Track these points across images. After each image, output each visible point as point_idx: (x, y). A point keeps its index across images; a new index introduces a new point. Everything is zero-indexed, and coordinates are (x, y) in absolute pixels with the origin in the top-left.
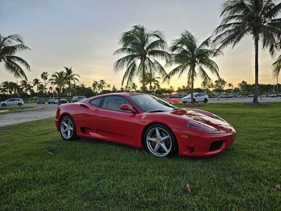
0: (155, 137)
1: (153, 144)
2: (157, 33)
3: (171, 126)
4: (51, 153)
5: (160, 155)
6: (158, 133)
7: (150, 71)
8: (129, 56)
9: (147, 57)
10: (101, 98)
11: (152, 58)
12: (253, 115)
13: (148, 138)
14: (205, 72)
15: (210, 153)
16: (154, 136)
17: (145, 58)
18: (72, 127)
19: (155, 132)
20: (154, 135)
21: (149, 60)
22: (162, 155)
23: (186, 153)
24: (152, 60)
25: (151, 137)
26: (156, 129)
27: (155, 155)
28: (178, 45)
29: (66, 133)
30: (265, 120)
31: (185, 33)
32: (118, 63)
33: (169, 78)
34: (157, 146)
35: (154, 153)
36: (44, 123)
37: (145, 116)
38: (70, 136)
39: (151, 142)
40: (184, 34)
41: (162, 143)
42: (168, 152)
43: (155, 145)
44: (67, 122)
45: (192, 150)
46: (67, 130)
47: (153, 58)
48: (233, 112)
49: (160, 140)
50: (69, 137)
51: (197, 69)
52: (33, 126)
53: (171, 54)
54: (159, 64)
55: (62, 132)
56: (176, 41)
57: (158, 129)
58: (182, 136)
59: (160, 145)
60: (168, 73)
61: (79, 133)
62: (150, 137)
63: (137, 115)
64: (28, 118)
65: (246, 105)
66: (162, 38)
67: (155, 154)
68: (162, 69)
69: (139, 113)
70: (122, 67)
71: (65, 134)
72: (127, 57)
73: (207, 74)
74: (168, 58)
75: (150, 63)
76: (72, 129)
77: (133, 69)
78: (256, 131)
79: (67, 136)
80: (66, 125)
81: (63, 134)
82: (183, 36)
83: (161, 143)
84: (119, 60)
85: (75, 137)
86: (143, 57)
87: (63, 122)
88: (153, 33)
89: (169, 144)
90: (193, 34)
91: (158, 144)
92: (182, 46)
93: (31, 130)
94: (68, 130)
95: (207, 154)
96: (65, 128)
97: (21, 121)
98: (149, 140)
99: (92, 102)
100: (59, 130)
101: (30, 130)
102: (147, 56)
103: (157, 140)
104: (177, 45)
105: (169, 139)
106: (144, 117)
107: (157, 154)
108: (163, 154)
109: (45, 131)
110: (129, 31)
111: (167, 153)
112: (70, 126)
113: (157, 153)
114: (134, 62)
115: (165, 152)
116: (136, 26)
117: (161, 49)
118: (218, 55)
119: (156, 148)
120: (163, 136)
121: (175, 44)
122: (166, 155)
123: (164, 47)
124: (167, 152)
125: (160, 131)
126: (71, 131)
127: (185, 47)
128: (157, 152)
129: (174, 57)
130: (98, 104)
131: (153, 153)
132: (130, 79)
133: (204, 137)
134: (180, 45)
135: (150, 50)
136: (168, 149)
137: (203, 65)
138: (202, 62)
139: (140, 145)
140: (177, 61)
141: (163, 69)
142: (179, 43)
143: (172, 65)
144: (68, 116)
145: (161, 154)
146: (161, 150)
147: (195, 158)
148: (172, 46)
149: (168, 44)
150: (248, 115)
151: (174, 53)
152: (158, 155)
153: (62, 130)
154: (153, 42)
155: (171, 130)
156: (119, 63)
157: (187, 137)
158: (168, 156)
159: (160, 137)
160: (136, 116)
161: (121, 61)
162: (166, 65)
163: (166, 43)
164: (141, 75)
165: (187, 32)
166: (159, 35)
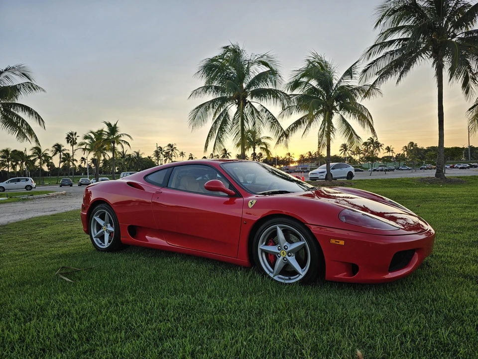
0: (275, 244)
1: (272, 258)
2: (264, 59)
3: (308, 221)
4: (67, 279)
5: (286, 280)
6: (281, 235)
7: (253, 126)
8: (216, 99)
9: (249, 101)
10: (166, 170)
11: (256, 103)
12: (442, 198)
13: (261, 246)
14: (349, 125)
15: (391, 275)
16: (273, 241)
17: (245, 103)
18: (111, 226)
19: (274, 234)
20: (272, 239)
21: (252, 106)
22: (290, 279)
23: (340, 276)
24: (256, 106)
25: (266, 244)
26: (276, 228)
27: (276, 281)
28: (302, 80)
29: (102, 237)
30: (466, 207)
31: (312, 58)
32: (197, 112)
33: (287, 136)
34: (279, 263)
35: (274, 276)
36: (64, 219)
37: (255, 201)
38: (109, 244)
39: (267, 254)
41: (289, 256)
42: (303, 273)
43: (276, 259)
44: (102, 217)
45: (354, 269)
46: (102, 232)
47: (259, 101)
48: (405, 195)
49: (286, 249)
50: (106, 244)
51: (336, 120)
52: (44, 225)
53: (290, 95)
54: (270, 112)
55: (93, 236)
56: (298, 72)
57: (280, 227)
58: (333, 241)
59: (285, 260)
60: (285, 129)
61: (126, 237)
62: (264, 243)
63: (238, 200)
64: (38, 211)
65: (424, 181)
66: (273, 67)
67: (276, 278)
68: (274, 122)
69: (242, 197)
70: (203, 121)
71: (98, 239)
72: (213, 102)
73: (353, 129)
74: (285, 102)
75: (252, 111)
76: (112, 229)
77: (225, 122)
78: (459, 228)
79: (103, 244)
80: (101, 222)
81: (95, 239)
82: (310, 63)
83: (287, 257)
85: (117, 246)
86: (241, 101)
87: (96, 216)
88: (259, 59)
89: (303, 258)
90: (326, 59)
91: (281, 258)
92: (309, 81)
93: (39, 233)
94: (105, 232)
95: (386, 277)
96: (99, 227)
97: (25, 217)
98: (263, 251)
99: (150, 178)
100: (88, 231)
101: (37, 232)
102: (248, 99)
103: (279, 250)
104: (300, 78)
105: (304, 247)
106: (252, 204)
107: (279, 278)
108: (292, 278)
109: (64, 233)
110: (216, 57)
111: (301, 277)
112: (109, 225)
113: (280, 276)
114: (225, 110)
115: (295, 273)
116: (228, 46)
117: (271, 86)
118: (373, 94)
119: (279, 266)
120: (291, 242)
121: (297, 78)
122: (300, 280)
123: (278, 83)
124: (300, 274)
125: (285, 231)
126: (111, 233)
127: (314, 83)
128: (280, 274)
129: (295, 100)
130: (161, 181)
131: (271, 275)
132: (219, 139)
133: (381, 243)
134: (305, 79)
135: (253, 89)
136: (302, 268)
137: (347, 113)
138: (345, 107)
139: (245, 260)
140: (299, 108)
141: (277, 121)
142: (303, 76)
143: (291, 114)
144: (103, 206)
145: (287, 278)
146: (288, 271)
147: (359, 286)
148: (291, 80)
149: (283, 79)
150: (433, 198)
151: (294, 93)
152: (283, 281)
153: (94, 232)
154: (258, 74)
155: (308, 229)
156: (199, 114)
157: (342, 243)
158: (303, 282)
159: (286, 243)
160: (235, 203)
161: (202, 110)
162: (282, 115)
163: (280, 76)
164: (237, 132)
165: (317, 56)
166: (269, 63)
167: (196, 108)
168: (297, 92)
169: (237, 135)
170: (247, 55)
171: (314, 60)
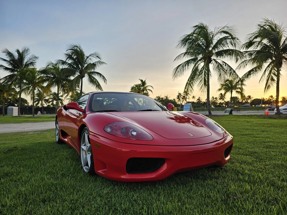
2: (226, 29)
7: (220, 76)
8: (190, 60)
9: (214, 60)
11: (220, 60)
17: (210, 61)
21: (216, 62)
28: (255, 40)
31: (264, 23)
32: (177, 69)
40: (262, 24)
53: (244, 52)
54: (228, 65)
56: (252, 35)
60: (241, 77)
66: (232, 34)
70: (181, 73)
72: (188, 62)
75: (218, 66)
82: (262, 27)
84: (179, 66)
86: (208, 60)
88: (221, 30)
92: (261, 40)
102: (213, 57)
104: (253, 39)
110: (192, 33)
114: (198, 66)
117: (231, 47)
121: (251, 39)
123: (237, 45)
127: (265, 41)
134: (258, 39)
135: (217, 51)
140: (254, 60)
141: (234, 71)
142: (256, 37)
143: (247, 65)
148: (246, 42)
149: (241, 41)
151: (249, 50)
154: (219, 39)
156: (179, 69)
162: (239, 67)
163: (238, 39)
164: (201, 80)
165: (267, 21)
166: (229, 31)
167: (177, 67)
168: (251, 49)
169: (200, 81)
170: (211, 29)
171: (265, 24)
